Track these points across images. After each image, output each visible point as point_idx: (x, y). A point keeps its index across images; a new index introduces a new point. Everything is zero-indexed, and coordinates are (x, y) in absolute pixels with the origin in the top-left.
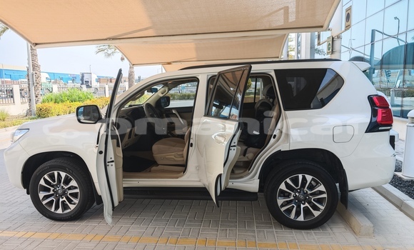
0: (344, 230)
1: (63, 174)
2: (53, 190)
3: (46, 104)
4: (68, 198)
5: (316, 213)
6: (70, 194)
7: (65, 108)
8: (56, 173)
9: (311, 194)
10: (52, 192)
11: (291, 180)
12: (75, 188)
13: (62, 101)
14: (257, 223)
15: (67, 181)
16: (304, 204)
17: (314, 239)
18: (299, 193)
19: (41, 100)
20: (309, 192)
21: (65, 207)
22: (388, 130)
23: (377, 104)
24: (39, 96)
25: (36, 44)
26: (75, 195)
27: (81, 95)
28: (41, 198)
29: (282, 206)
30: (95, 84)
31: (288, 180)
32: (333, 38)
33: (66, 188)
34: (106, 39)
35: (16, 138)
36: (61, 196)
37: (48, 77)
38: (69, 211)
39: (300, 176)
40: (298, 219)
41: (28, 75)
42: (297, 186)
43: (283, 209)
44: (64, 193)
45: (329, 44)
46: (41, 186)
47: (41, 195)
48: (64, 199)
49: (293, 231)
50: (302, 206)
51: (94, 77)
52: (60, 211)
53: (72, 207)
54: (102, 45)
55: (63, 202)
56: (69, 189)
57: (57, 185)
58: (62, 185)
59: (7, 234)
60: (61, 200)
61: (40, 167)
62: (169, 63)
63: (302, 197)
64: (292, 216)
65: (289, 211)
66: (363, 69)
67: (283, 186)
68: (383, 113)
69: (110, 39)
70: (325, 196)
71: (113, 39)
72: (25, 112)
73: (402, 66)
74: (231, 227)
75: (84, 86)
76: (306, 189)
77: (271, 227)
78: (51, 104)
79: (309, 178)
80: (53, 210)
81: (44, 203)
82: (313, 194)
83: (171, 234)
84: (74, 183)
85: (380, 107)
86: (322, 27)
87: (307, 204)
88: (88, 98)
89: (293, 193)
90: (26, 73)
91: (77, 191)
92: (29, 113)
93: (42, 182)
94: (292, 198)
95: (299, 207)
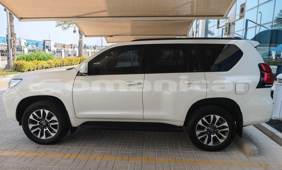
0: (238, 152)
1: (47, 112)
2: (39, 123)
3: (20, 61)
4: (49, 128)
5: (221, 141)
6: (51, 126)
7: (34, 64)
8: (42, 111)
9: (218, 128)
10: (38, 124)
11: (206, 118)
12: (56, 121)
13: (31, 60)
14: (181, 147)
15: (50, 117)
16: (213, 135)
17: (220, 158)
18: (210, 127)
19: (16, 59)
20: (217, 127)
21: (48, 135)
22: (271, 87)
23: (264, 69)
24: (15, 56)
25: (21, 18)
26: (55, 127)
27: (45, 56)
28: (30, 128)
29: (199, 136)
30: (53, 48)
31: (204, 119)
32: (230, 24)
33: (49, 121)
34: (73, 17)
35: (12, 85)
36: (45, 127)
37: (26, 42)
38: (51, 137)
39: (212, 116)
40: (209, 145)
41: (7, 40)
42: (209, 122)
43: (199, 138)
44: (47, 125)
45: (227, 28)
46: (31, 120)
47: (31, 126)
48: (47, 129)
49: (206, 152)
50: (212, 136)
51: (53, 44)
52: (44, 137)
53: (53, 135)
54: (60, 21)
55: (46, 131)
56: (51, 122)
57: (42, 119)
58: (46, 119)
59: (6, 153)
60: (45, 130)
61: (30, 106)
62: (111, 36)
63: (212, 130)
64: (205, 142)
65: (203, 139)
66: (255, 46)
67: (200, 123)
68: (267, 76)
69: (75, 17)
70: (228, 129)
71: (78, 17)
72: (4, 66)
73: (269, 44)
74: (164, 149)
75: (47, 50)
76: (215, 125)
77: (190, 150)
78: (24, 62)
79: (218, 117)
80: (39, 136)
81: (32, 131)
82: (220, 128)
83: (124, 154)
84: (54, 118)
85: (266, 72)
86: (223, 16)
87: (215, 135)
88: (50, 58)
89: (206, 127)
90: (6, 39)
91: (57, 123)
92: (8, 67)
93: (31, 117)
94: (206, 130)
95: (210, 137)
